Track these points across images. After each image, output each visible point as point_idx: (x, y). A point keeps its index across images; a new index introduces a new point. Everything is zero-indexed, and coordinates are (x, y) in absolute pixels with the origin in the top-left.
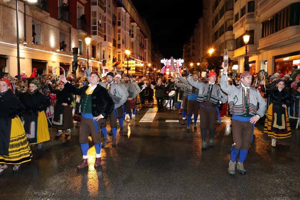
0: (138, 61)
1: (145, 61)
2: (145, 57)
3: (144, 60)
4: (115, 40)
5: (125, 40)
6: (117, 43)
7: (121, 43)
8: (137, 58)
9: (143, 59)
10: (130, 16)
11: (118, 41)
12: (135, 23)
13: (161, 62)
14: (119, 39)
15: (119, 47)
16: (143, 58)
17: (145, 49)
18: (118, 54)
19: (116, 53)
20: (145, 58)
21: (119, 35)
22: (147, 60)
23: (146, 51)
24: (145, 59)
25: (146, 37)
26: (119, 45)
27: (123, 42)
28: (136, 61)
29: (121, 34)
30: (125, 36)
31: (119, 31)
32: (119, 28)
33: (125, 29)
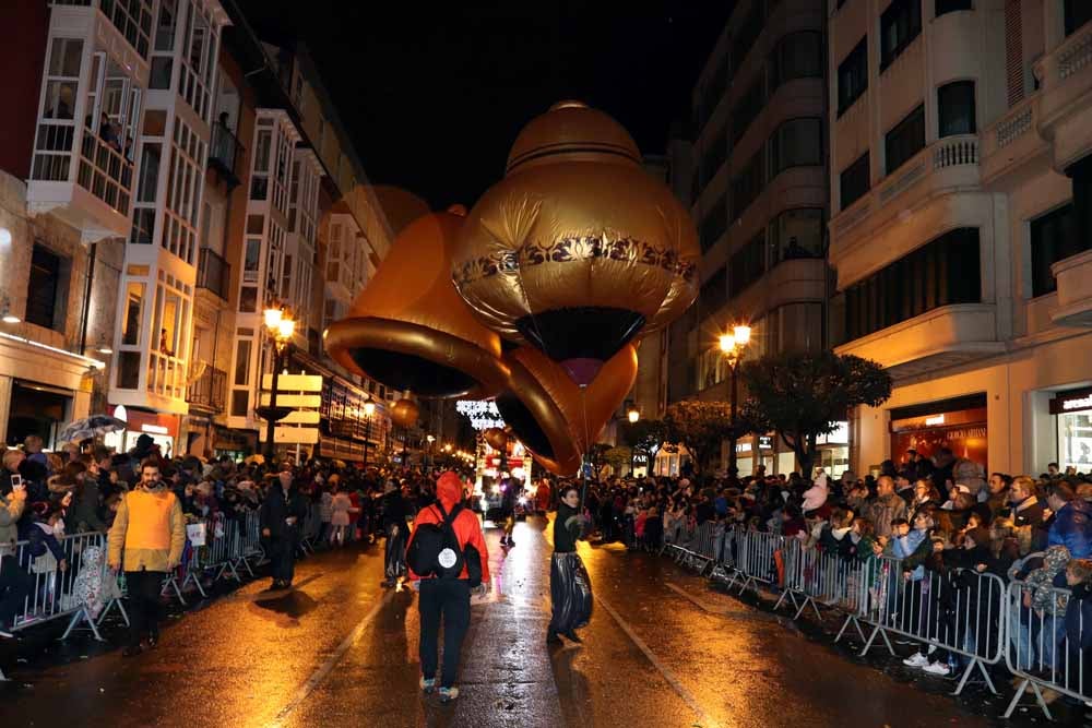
0: (354, 395)
6: (242, 280)
7: (260, 285)
8: (350, 381)
9: (377, 387)
10: (323, 173)
11: (245, 275)
12: (350, 218)
14: (251, 266)
15: (249, 303)
18: (237, 338)
19: (231, 334)
28: (346, 390)
29: (264, 238)
30: (288, 258)
31: (256, 225)
32: (255, 207)
33: (291, 229)
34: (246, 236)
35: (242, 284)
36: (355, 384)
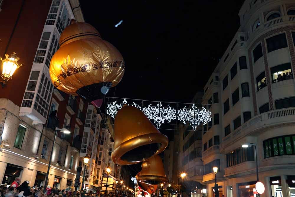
1: (118, 178)
2: (118, 174)
13: (132, 180)
16: (116, 175)
21: (101, 153)
22: (119, 177)
24: (118, 176)
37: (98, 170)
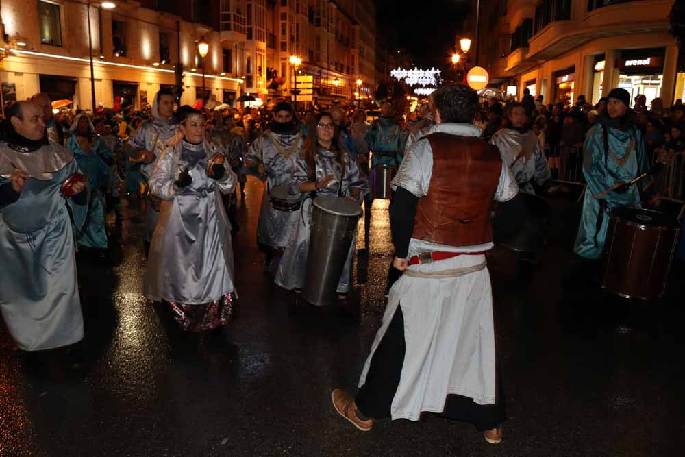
1: (353, 73)
2: (353, 65)
3: (348, 73)
4: (276, 34)
5: (298, 34)
7: (288, 40)
8: (329, 69)
9: (345, 70)
11: (281, 37)
14: (284, 32)
15: (284, 48)
17: (353, 47)
19: (278, 61)
20: (351, 66)
21: (284, 25)
22: (356, 71)
23: (355, 52)
24: (353, 69)
25: (354, 23)
26: (284, 44)
27: (292, 39)
28: (328, 74)
29: (287, 22)
30: (298, 25)
31: (284, 16)
32: (283, 10)
33: (298, 12)
34: (281, 22)
35: (281, 40)
36: (332, 71)
37: (283, 62)
